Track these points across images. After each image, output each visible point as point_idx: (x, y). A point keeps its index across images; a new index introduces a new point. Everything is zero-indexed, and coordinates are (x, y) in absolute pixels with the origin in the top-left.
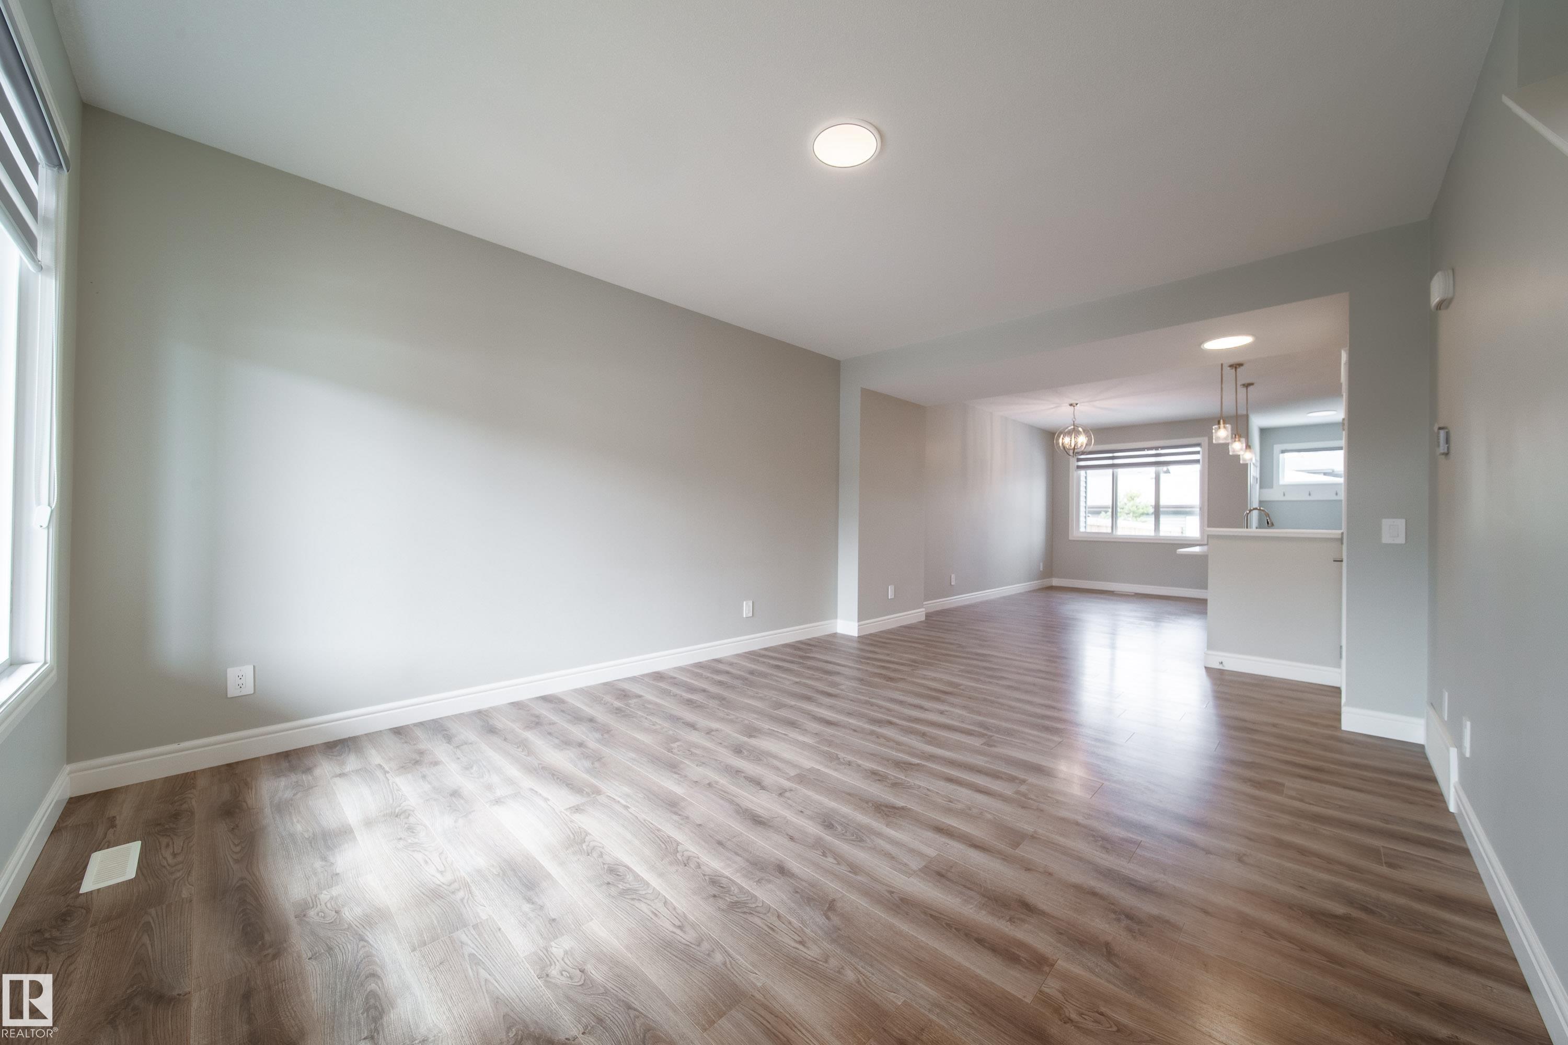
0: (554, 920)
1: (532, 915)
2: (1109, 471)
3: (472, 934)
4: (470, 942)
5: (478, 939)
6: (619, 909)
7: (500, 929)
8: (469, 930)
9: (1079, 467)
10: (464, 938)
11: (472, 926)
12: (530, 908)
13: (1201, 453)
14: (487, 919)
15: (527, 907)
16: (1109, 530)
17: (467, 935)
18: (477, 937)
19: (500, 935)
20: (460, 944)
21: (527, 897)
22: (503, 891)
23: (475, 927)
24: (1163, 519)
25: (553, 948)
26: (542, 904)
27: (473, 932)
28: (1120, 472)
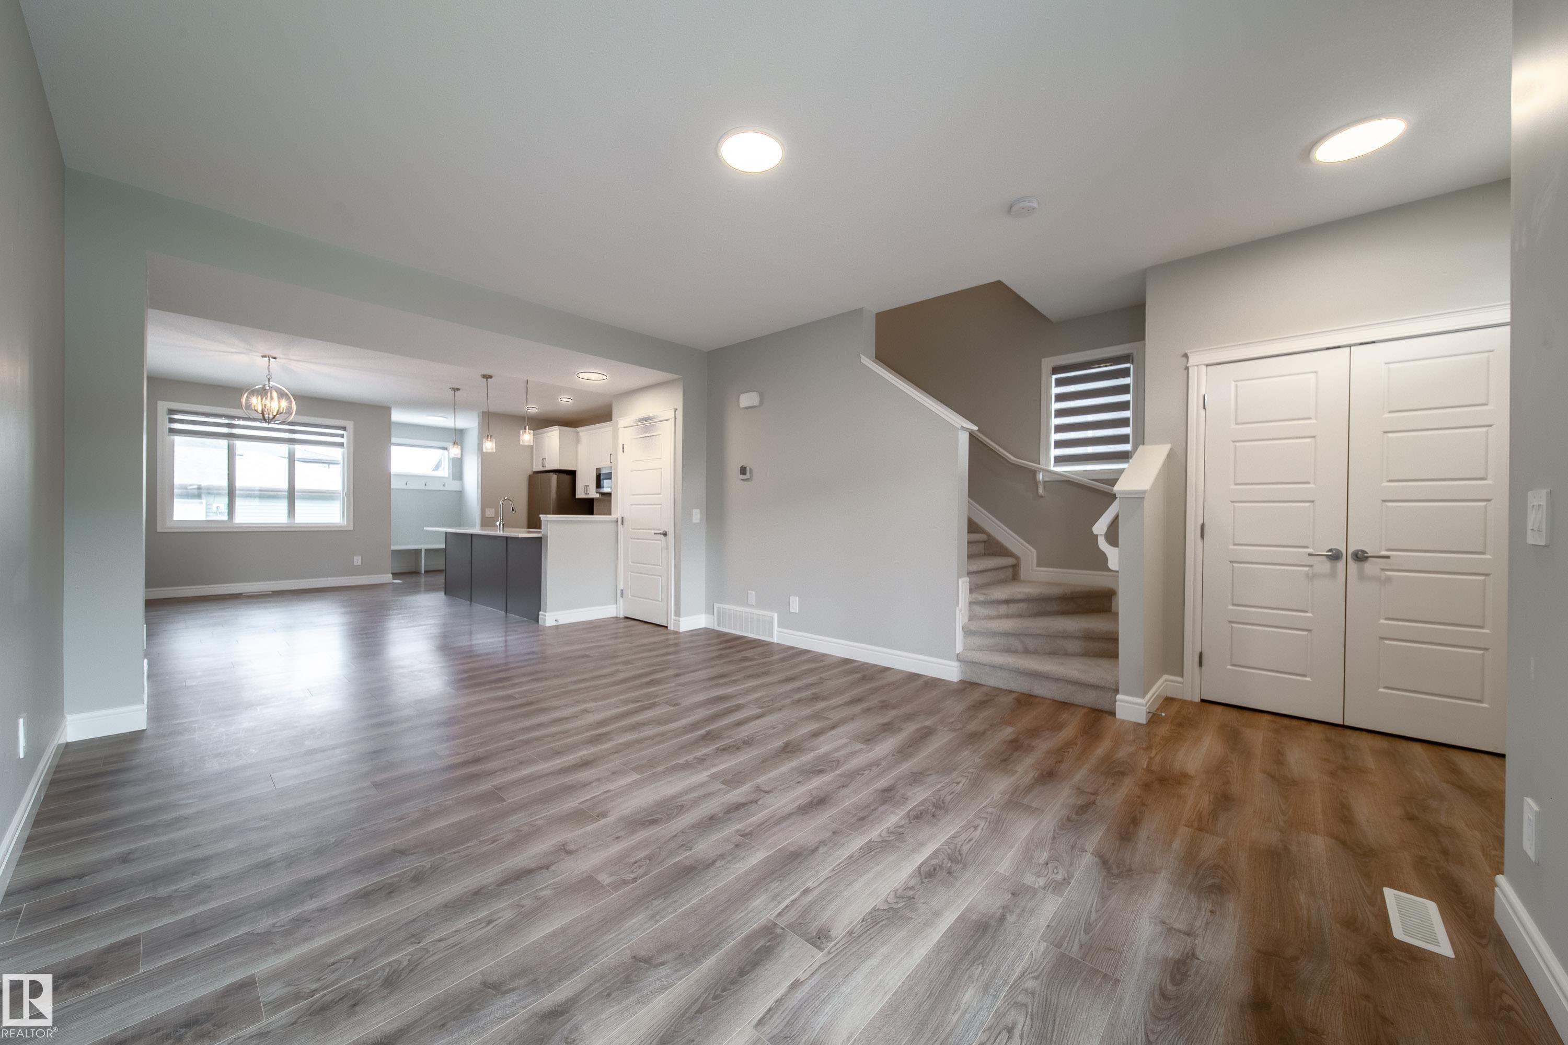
0: (1013, 894)
1: (1018, 911)
2: (224, 443)
3: (1068, 943)
4: (1077, 940)
5: (1068, 936)
6: (977, 860)
7: (1048, 926)
8: (1066, 949)
9: (172, 431)
10: (1076, 948)
11: (1059, 948)
12: (1011, 916)
13: (345, 436)
14: (1045, 941)
15: (1011, 918)
16: (225, 518)
17: (1072, 947)
18: (1067, 939)
19: (1053, 924)
20: (1083, 947)
21: (999, 923)
22: (1002, 947)
23: (1059, 946)
24: (298, 504)
25: (1040, 884)
26: (1001, 909)
27: (1065, 944)
28: (238, 444)
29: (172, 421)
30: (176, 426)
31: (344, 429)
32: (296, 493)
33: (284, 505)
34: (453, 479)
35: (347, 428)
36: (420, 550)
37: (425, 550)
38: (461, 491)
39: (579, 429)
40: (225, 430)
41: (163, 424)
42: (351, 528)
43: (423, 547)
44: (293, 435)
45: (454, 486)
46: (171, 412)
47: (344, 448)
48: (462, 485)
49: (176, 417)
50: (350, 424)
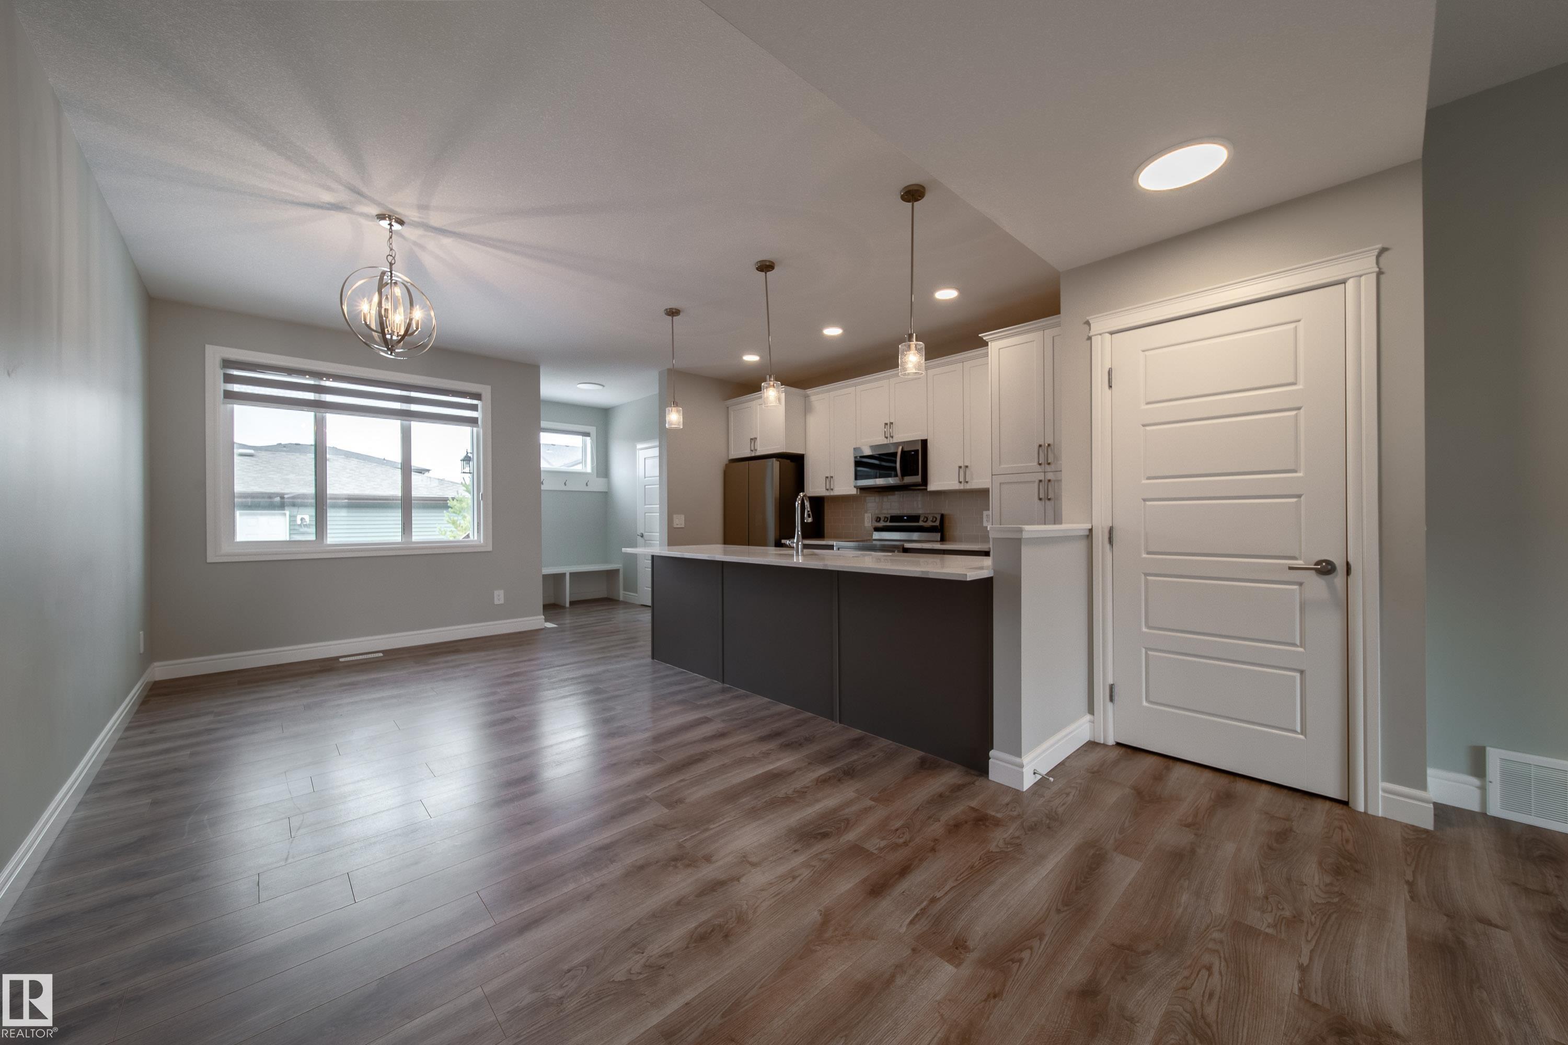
29: (229, 379)
30: (237, 388)
31: (478, 396)
32: (413, 502)
33: (395, 517)
34: (598, 476)
35: (483, 397)
36: (564, 574)
37: (570, 574)
38: (607, 492)
39: (809, 391)
40: (310, 396)
41: (215, 384)
42: (490, 548)
43: (567, 569)
44: (408, 405)
45: (597, 485)
46: (227, 363)
47: (478, 427)
48: (609, 484)
49: (236, 373)
50: (486, 390)
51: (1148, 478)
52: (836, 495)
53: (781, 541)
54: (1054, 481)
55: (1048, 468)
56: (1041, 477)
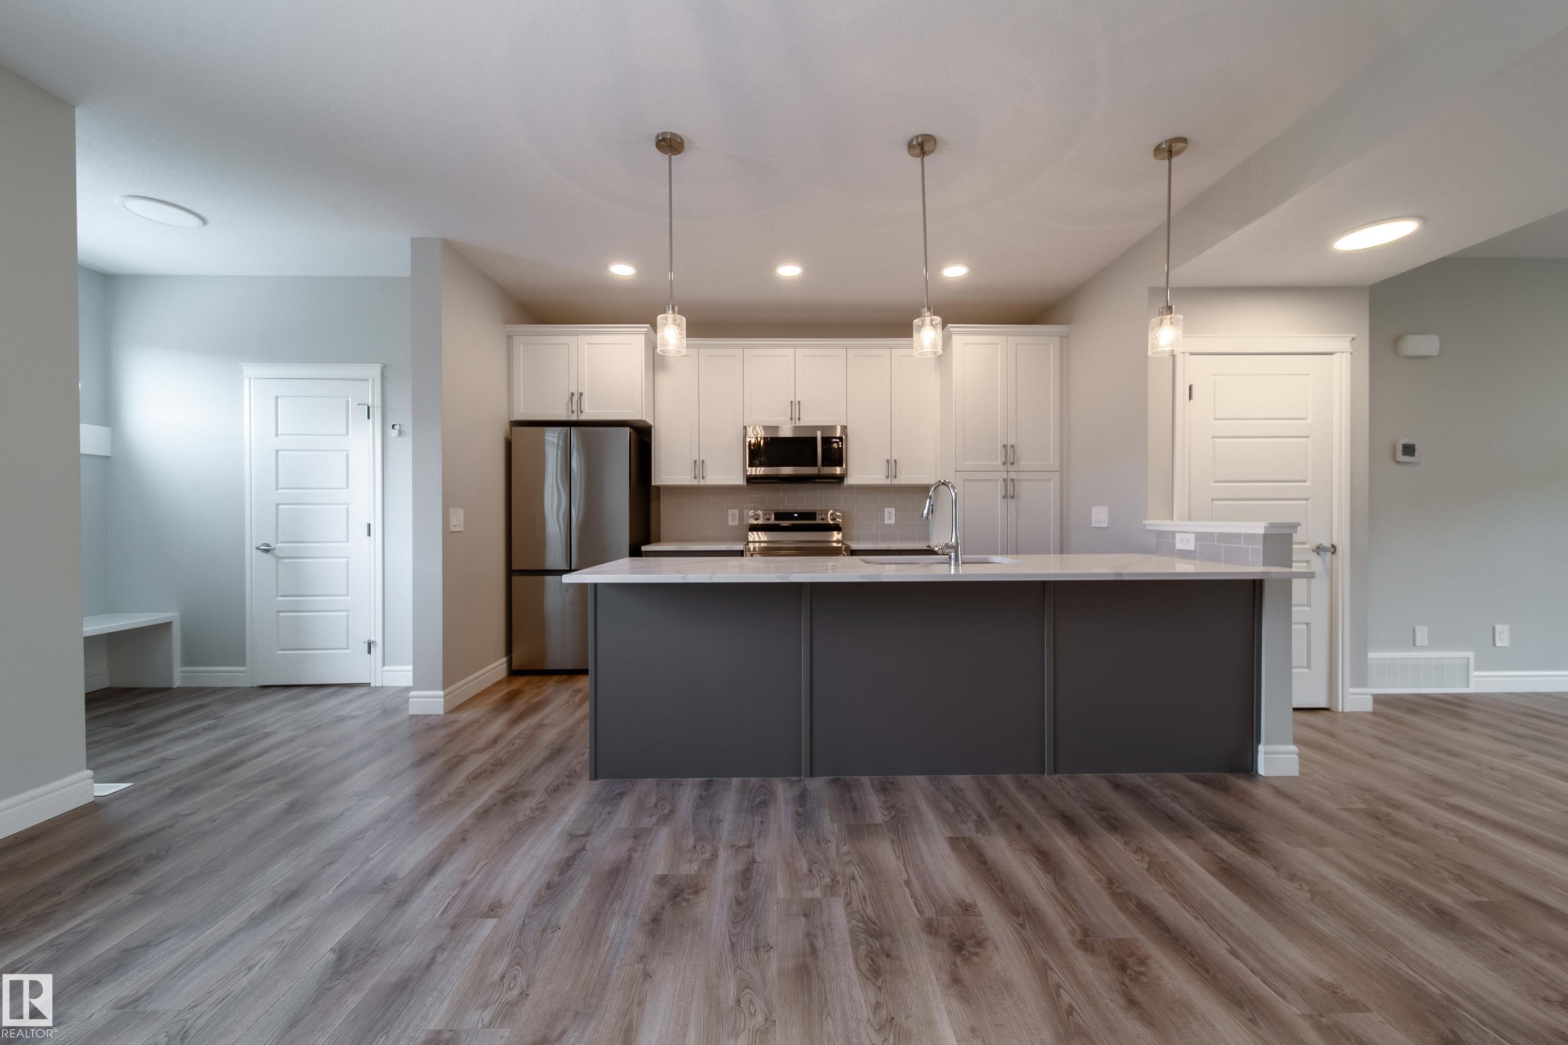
51: (1217, 482)
52: (708, 485)
53: (641, 548)
54: (1017, 480)
55: (1011, 468)
56: (1005, 475)
